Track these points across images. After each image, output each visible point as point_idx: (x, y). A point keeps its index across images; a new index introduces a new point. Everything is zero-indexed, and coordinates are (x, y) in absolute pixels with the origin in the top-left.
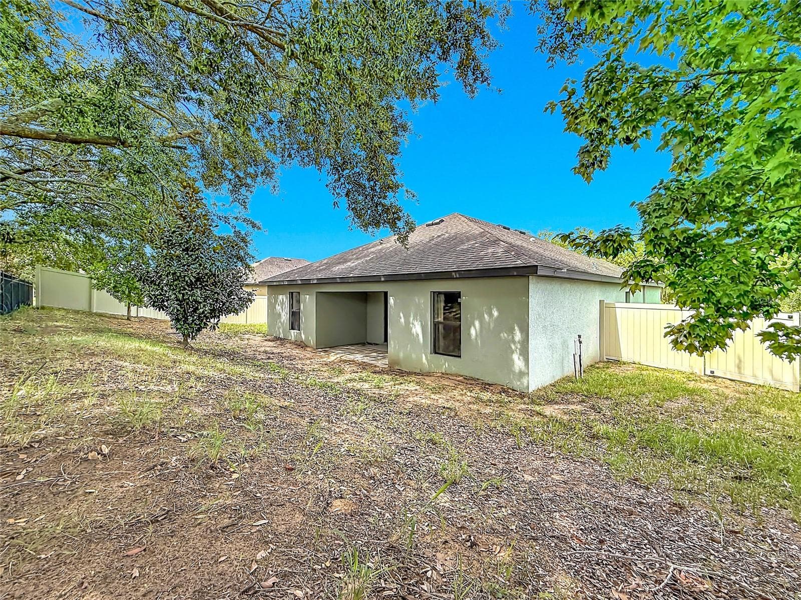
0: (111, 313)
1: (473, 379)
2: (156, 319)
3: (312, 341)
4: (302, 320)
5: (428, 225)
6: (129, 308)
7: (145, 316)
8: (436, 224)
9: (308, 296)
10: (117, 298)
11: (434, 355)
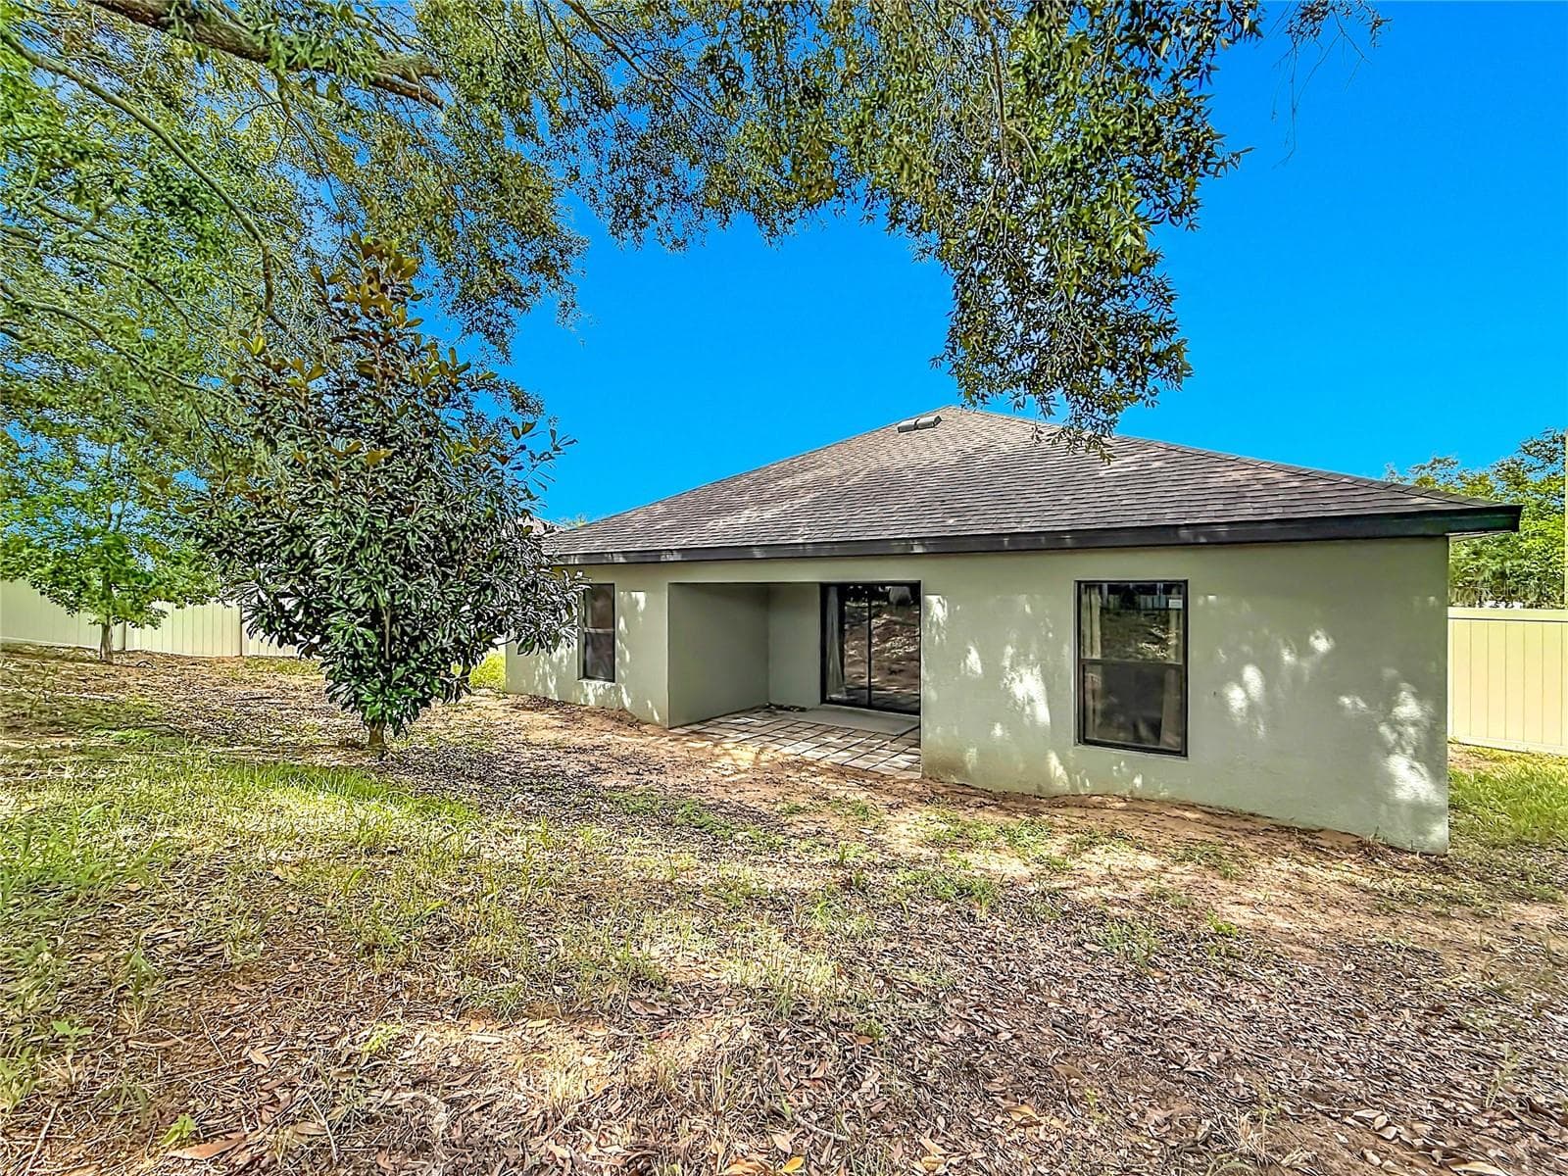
0: (45, 643)
1: (1233, 815)
2: (179, 657)
3: (657, 706)
4: (623, 659)
5: (901, 430)
6: (106, 628)
7: (146, 648)
8: (925, 426)
9: (641, 596)
10: (58, 599)
11: (1081, 747)
